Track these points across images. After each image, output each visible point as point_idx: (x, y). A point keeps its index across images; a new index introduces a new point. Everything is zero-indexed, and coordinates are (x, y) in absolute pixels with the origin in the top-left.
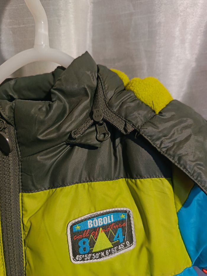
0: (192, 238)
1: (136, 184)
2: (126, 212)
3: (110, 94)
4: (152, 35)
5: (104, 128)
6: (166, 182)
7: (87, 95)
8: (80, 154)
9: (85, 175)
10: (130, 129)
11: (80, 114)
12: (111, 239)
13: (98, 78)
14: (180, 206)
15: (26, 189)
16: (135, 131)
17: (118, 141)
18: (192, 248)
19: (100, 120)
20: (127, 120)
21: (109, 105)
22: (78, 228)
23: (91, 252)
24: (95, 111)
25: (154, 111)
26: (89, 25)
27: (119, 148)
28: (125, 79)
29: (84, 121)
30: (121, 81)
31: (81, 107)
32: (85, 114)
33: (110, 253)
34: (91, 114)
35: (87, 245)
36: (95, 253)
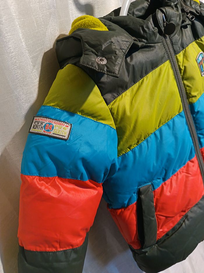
15: (176, 53)
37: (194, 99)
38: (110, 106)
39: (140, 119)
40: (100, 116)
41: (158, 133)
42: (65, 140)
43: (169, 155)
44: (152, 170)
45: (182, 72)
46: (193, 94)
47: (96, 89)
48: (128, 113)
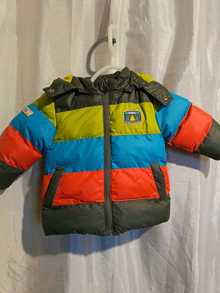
0: (160, 123)
1: (142, 104)
2: (139, 112)
3: (134, 78)
4: (149, 61)
5: (133, 87)
6: (151, 103)
7: (128, 78)
8: (126, 95)
9: (127, 101)
10: (141, 87)
11: (126, 83)
12: (135, 118)
13: (131, 74)
14: (156, 112)
15: (111, 104)
16: (142, 87)
17: (137, 92)
18: (160, 127)
19: (132, 84)
20: (140, 85)
21: (134, 81)
22: (126, 113)
23: (129, 121)
24: (130, 82)
25: (148, 83)
26: (124, 57)
27: (137, 95)
28: (139, 75)
29: (127, 85)
30: (138, 75)
31: (126, 81)
32: (127, 83)
33: (135, 122)
34: (129, 84)
35: (128, 118)
36: (131, 121)
37: (113, 133)
38: (57, 114)
39: (67, 126)
40: (49, 115)
41: (79, 141)
42: (27, 117)
43: (78, 155)
44: (65, 158)
45: (111, 115)
46: (113, 130)
47: (53, 104)
48: (62, 120)
